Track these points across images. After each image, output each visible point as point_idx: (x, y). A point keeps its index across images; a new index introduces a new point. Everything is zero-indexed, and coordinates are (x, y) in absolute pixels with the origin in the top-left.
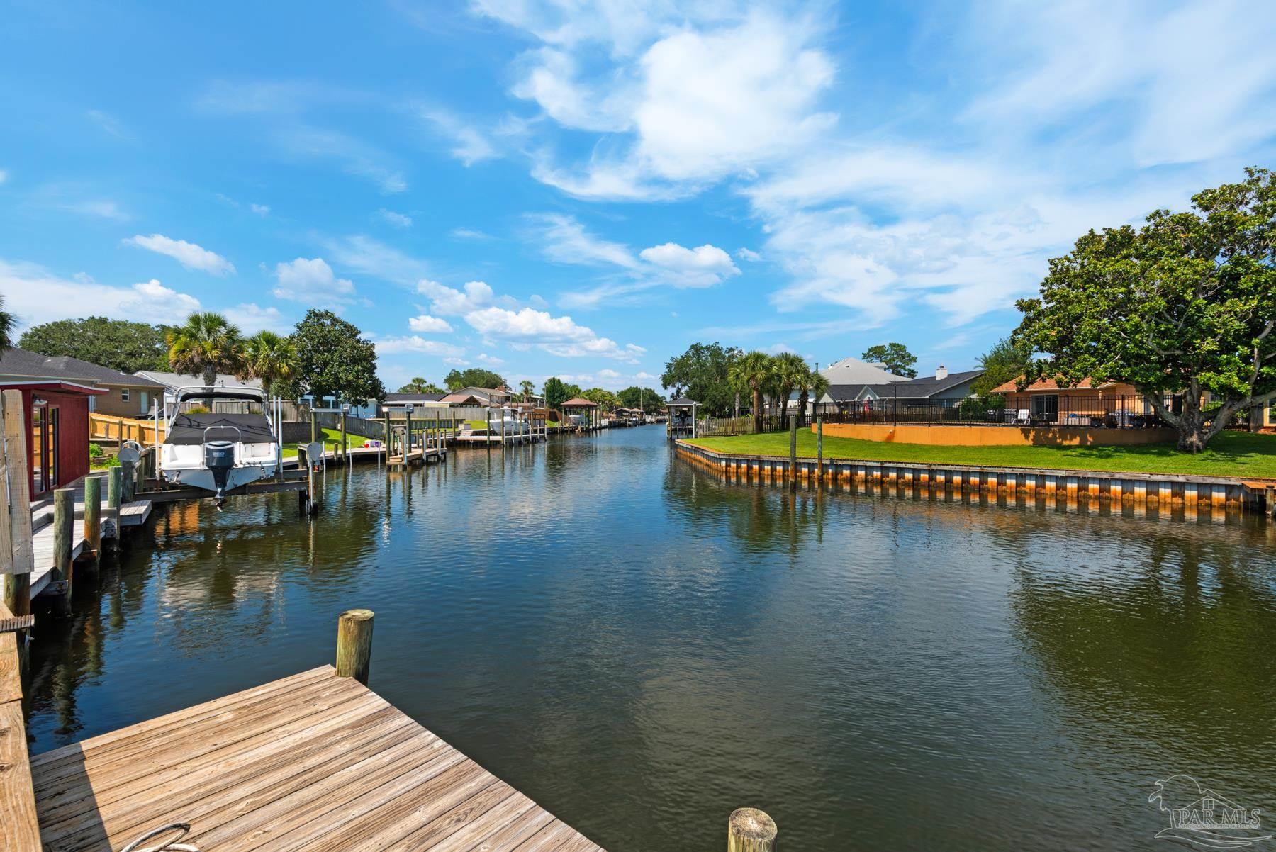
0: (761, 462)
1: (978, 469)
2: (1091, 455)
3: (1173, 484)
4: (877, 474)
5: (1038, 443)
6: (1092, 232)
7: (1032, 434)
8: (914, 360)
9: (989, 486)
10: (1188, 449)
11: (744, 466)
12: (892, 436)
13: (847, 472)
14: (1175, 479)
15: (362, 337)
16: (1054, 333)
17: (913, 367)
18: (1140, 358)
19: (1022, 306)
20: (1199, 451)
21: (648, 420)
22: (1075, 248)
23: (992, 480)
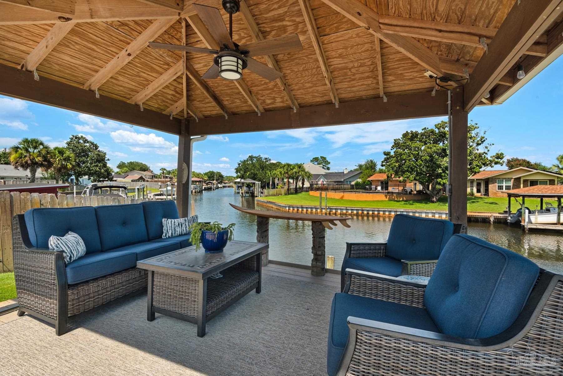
0: (302, 208)
1: (377, 209)
2: (407, 204)
3: (432, 213)
4: (344, 211)
5: (390, 200)
6: (407, 132)
7: (388, 197)
8: (329, 163)
9: (381, 215)
10: (433, 202)
11: (296, 209)
12: (342, 197)
13: (334, 211)
14: (433, 211)
15: (99, 149)
16: (397, 164)
17: (329, 166)
18: (421, 174)
19: (385, 154)
20: (435, 202)
21: (219, 186)
22: (402, 136)
23: (381, 213)
